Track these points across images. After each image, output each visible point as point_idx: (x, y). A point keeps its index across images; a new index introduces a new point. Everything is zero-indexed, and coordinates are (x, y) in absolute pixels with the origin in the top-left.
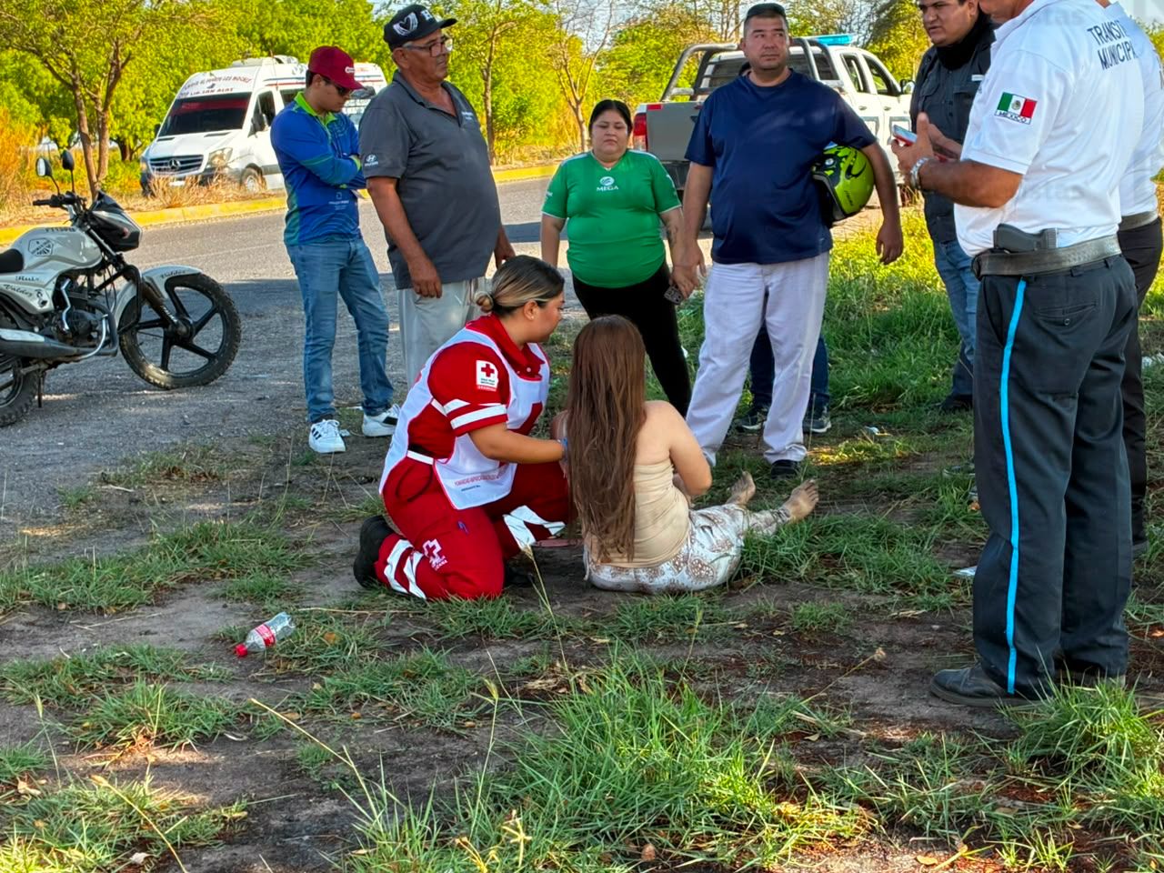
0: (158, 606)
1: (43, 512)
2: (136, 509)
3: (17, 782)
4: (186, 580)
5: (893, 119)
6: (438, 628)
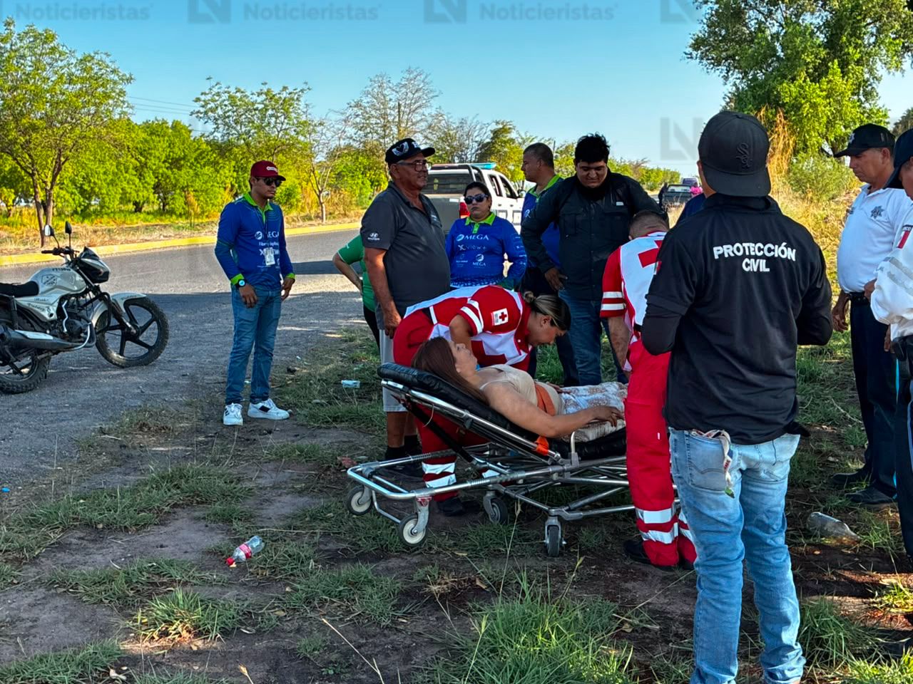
0: (162, 525)
1: (67, 454)
2: (125, 452)
3: (109, 670)
4: (175, 506)
5: (514, 212)
6: (353, 545)
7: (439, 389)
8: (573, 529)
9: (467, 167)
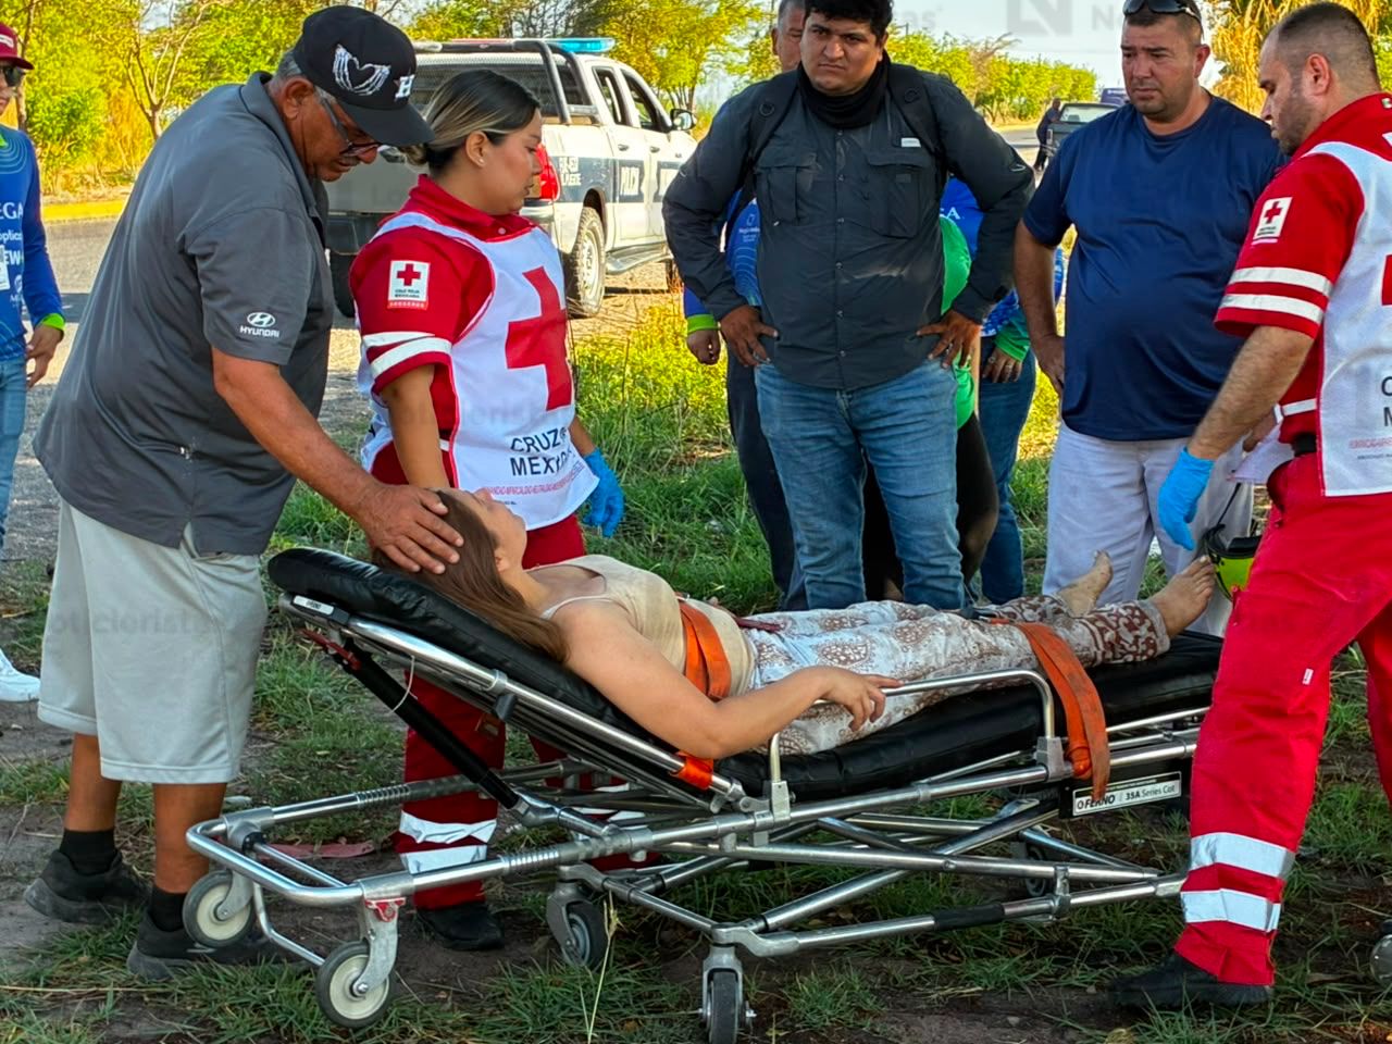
5: (661, 166)
6: (203, 1024)
7: (426, 618)
8: (776, 979)
9: (538, 48)
